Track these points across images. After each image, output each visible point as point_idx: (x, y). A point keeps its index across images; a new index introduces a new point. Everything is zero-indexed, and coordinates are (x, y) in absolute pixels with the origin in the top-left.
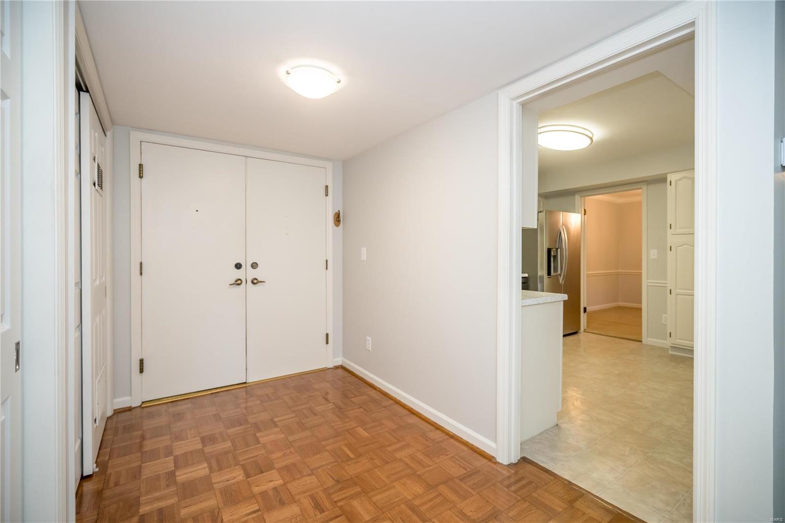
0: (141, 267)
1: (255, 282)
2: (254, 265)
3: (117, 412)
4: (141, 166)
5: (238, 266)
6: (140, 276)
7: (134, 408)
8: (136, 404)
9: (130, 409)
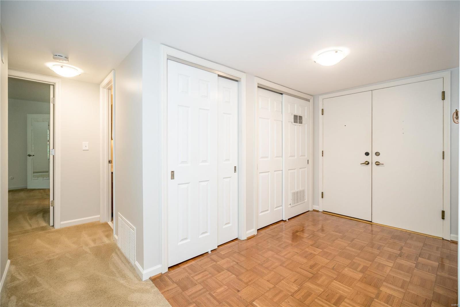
0: (323, 153)
1: (378, 164)
2: (377, 154)
3: (314, 210)
4: (323, 110)
5: (367, 154)
6: (322, 157)
7: (320, 212)
8: (321, 210)
9: (318, 211)
